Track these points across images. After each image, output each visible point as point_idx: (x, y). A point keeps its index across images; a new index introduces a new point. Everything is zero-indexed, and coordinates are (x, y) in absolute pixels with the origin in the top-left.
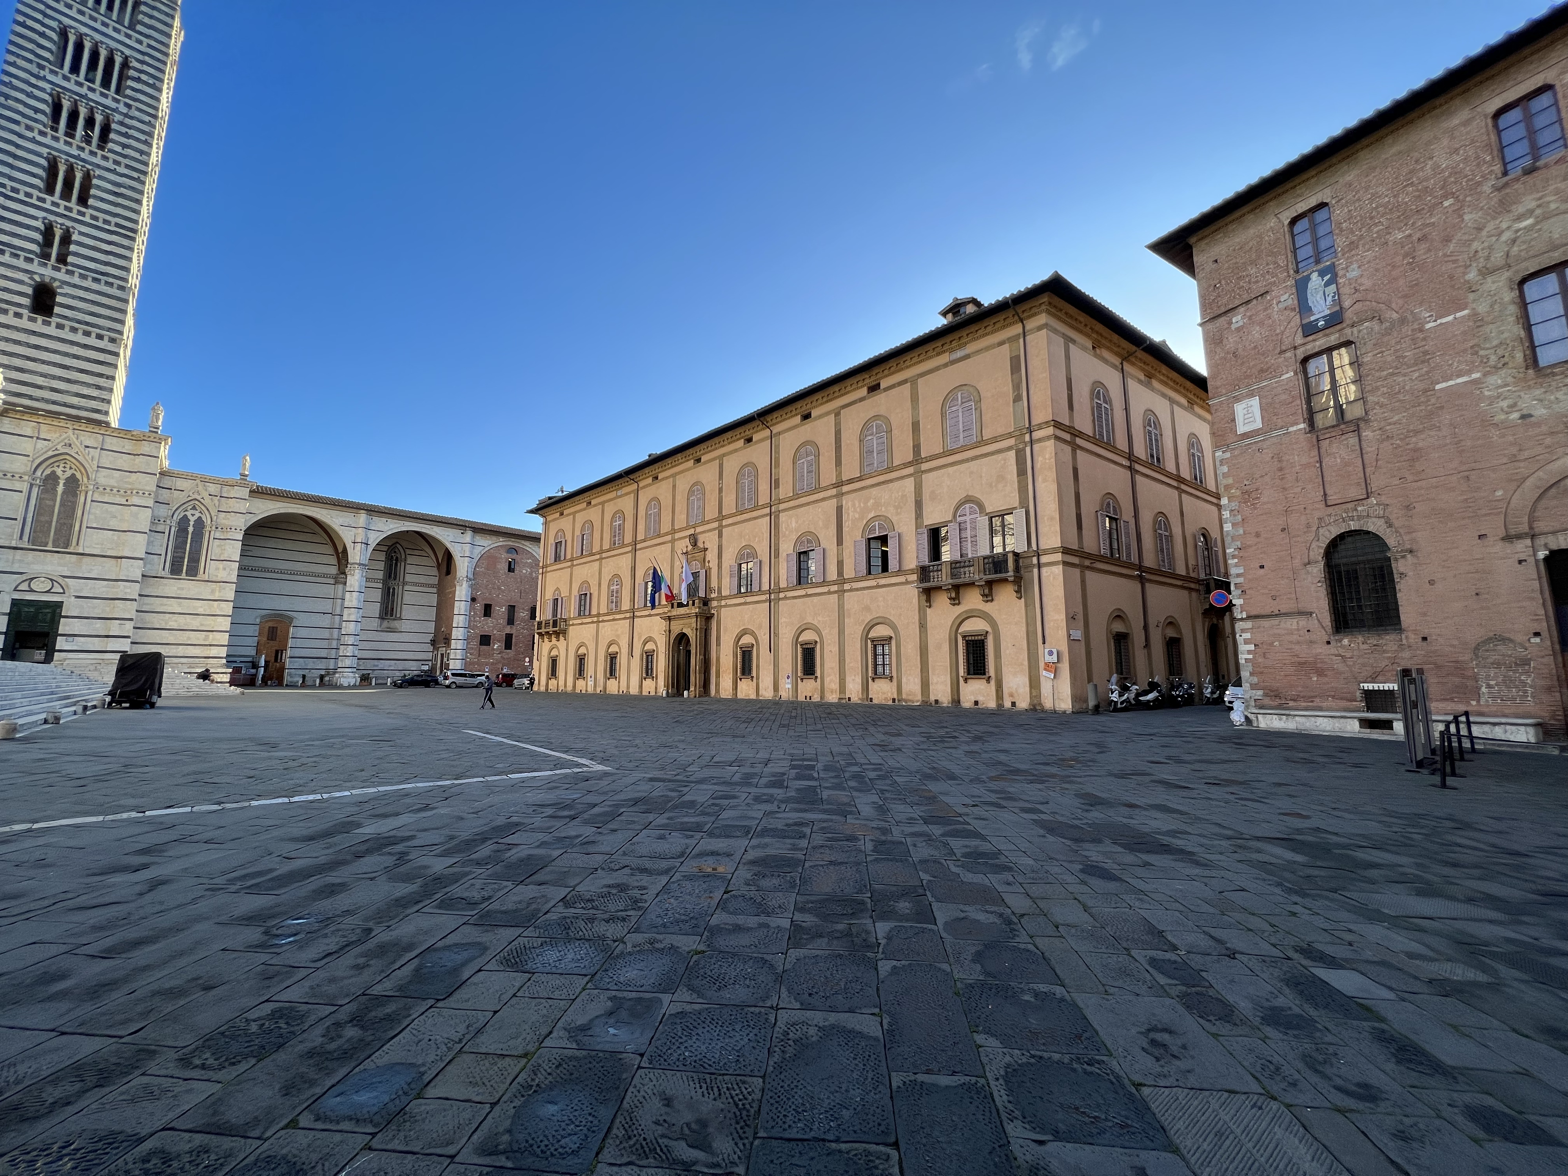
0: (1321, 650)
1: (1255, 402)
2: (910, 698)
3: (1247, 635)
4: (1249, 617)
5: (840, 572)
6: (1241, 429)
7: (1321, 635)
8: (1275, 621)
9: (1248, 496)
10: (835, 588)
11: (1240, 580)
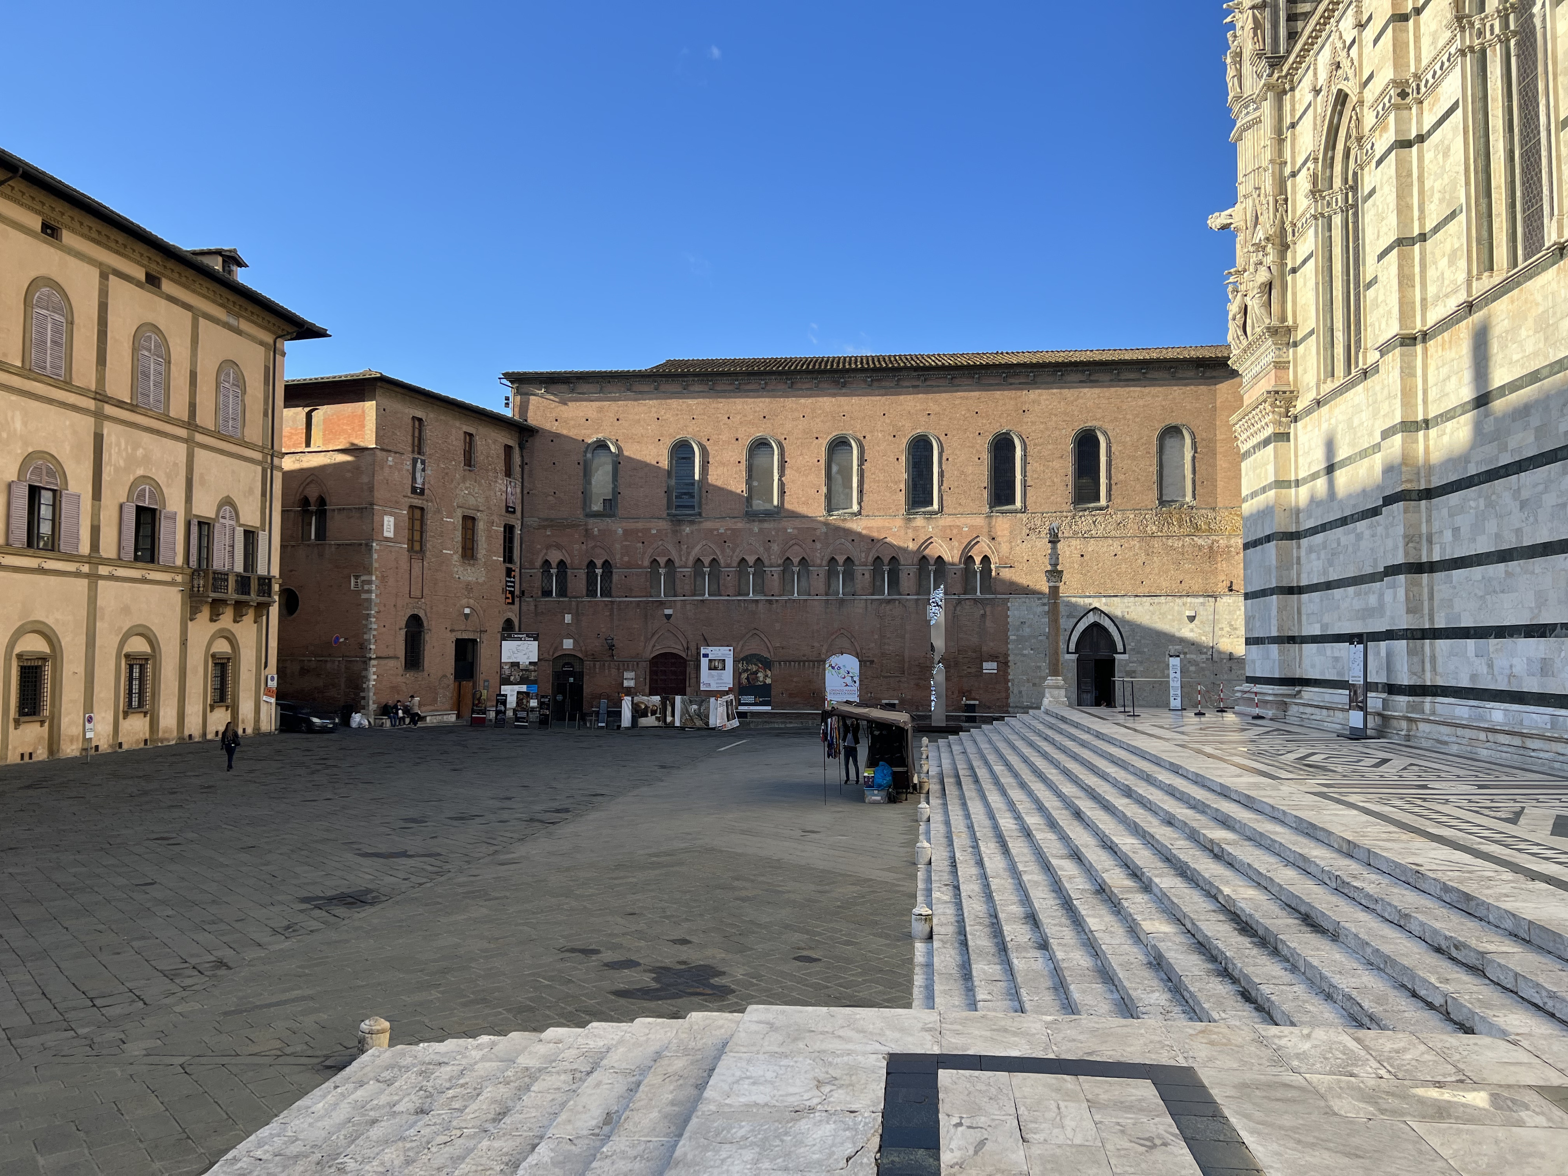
0: (400, 679)
1: (392, 519)
2: (167, 735)
3: (374, 669)
4: (377, 658)
5: (95, 545)
6: (386, 534)
7: (401, 670)
8: (386, 661)
9: (383, 579)
10: (86, 569)
11: (375, 633)
